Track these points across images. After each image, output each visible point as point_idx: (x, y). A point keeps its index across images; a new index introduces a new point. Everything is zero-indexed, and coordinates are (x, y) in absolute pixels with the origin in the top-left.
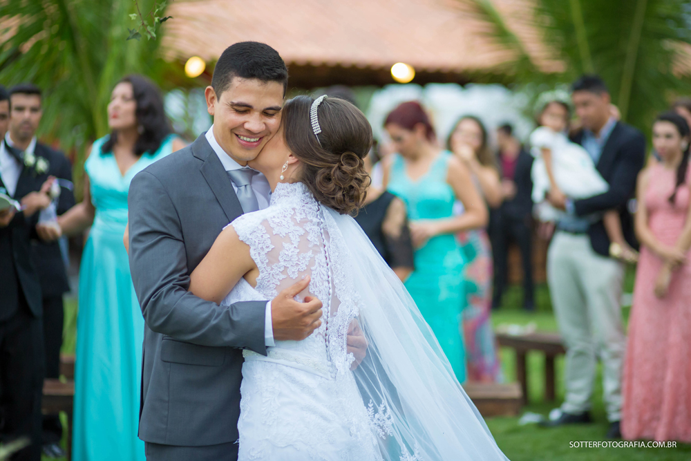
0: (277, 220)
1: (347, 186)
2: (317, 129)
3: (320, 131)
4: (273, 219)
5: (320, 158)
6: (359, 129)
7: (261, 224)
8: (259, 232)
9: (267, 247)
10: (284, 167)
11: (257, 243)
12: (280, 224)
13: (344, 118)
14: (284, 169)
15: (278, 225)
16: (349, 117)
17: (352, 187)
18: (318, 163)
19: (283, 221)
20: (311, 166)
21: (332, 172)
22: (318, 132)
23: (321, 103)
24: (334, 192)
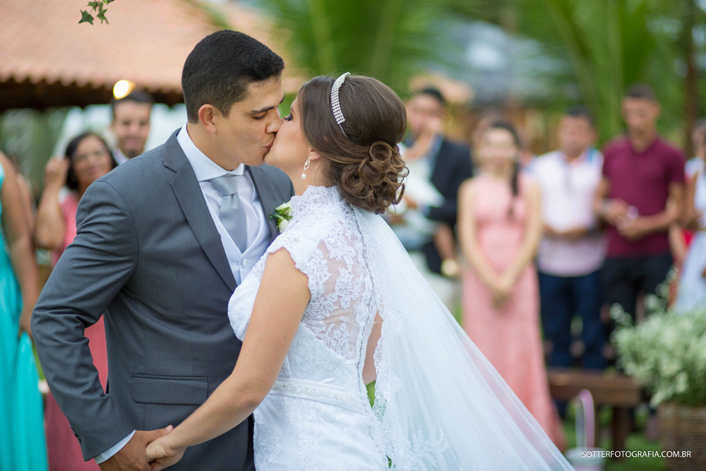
0: (332, 241)
1: (379, 183)
2: (340, 118)
3: (344, 120)
4: (329, 239)
5: (345, 152)
6: (389, 113)
7: (318, 247)
8: (317, 257)
9: (325, 275)
10: (306, 163)
11: (315, 272)
12: (335, 246)
13: (370, 102)
14: (306, 166)
15: (334, 247)
16: (375, 99)
17: (385, 184)
18: (343, 159)
19: (338, 241)
20: (335, 162)
21: (359, 170)
22: (341, 122)
23: (343, 84)
24: (363, 192)
